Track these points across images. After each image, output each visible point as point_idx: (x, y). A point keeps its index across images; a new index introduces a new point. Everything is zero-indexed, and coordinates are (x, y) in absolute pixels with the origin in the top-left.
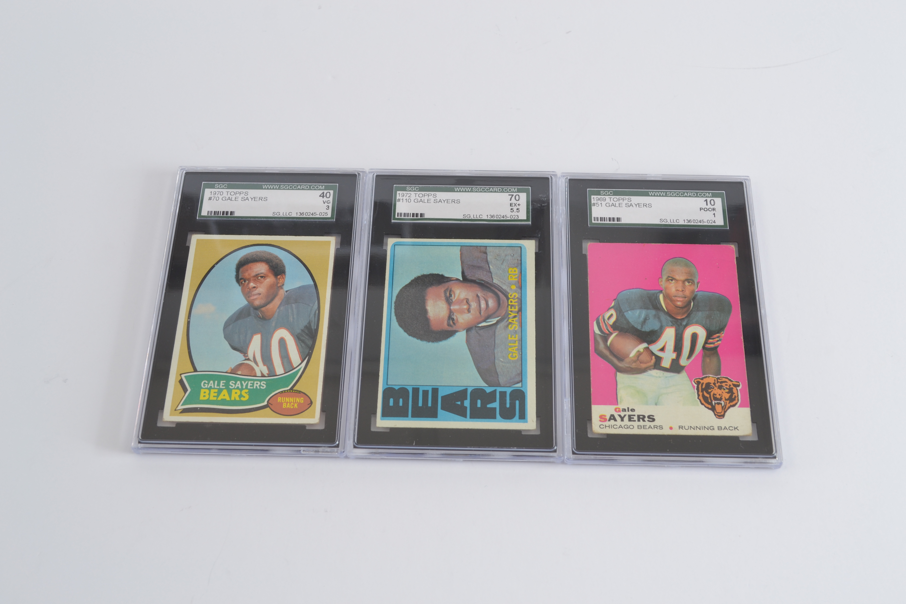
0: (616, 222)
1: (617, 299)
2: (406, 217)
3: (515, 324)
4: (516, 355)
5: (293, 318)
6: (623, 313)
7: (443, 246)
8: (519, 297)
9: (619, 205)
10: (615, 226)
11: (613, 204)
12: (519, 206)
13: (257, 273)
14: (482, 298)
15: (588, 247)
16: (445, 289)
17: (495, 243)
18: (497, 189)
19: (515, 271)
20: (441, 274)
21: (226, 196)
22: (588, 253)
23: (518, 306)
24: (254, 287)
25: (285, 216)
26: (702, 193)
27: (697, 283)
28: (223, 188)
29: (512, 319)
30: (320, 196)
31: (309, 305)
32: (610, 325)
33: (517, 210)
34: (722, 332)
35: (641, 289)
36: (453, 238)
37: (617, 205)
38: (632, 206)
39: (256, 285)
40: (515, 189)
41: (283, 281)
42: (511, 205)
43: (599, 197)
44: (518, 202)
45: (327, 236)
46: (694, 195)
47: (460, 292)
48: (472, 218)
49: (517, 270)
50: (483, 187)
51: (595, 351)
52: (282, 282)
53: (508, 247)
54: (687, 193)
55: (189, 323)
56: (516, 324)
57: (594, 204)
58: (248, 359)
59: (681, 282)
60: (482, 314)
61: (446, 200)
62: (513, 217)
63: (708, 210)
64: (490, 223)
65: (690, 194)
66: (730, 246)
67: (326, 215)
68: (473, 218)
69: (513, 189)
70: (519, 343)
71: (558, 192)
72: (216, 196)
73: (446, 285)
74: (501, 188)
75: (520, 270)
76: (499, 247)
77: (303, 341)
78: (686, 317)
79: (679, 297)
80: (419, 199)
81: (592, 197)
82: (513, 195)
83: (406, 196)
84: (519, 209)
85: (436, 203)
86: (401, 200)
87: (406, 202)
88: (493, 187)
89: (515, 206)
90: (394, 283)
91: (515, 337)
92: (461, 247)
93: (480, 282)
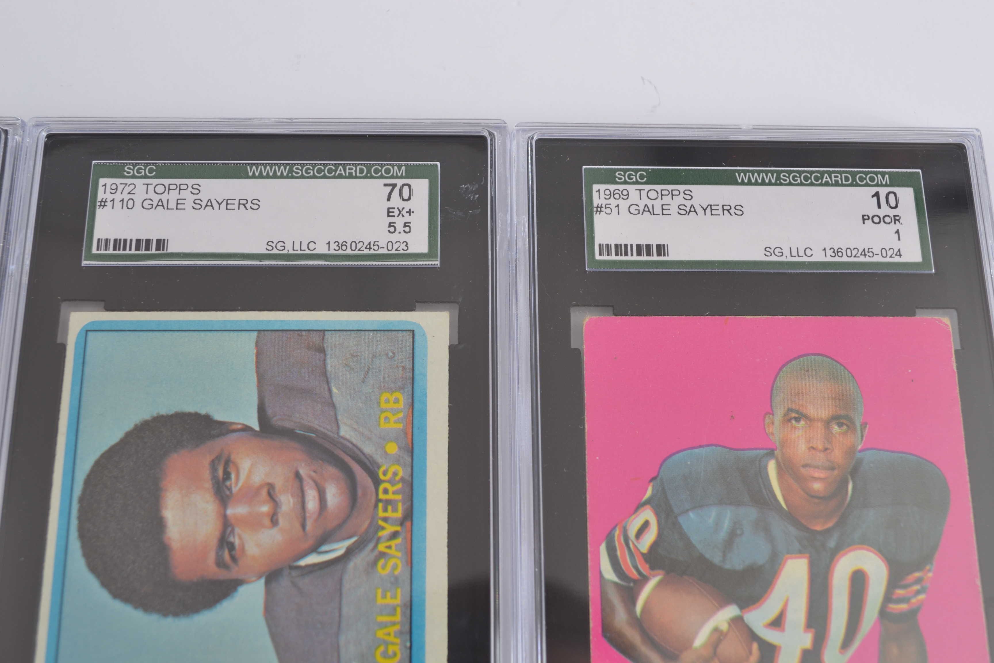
0: (655, 257)
1: (660, 476)
2: (119, 250)
3: (393, 556)
4: (397, 649)
6: (676, 517)
7: (211, 331)
8: (408, 478)
9: (663, 209)
10: (652, 270)
11: (648, 207)
12: (410, 215)
14: (311, 482)
15: (584, 328)
16: (213, 457)
17: (348, 321)
18: (354, 168)
19: (396, 401)
20: (203, 412)
22: (584, 347)
23: (403, 504)
26: (866, 173)
27: (861, 425)
29: (388, 544)
32: (643, 554)
33: (405, 226)
34: (928, 567)
35: (720, 446)
36: (239, 308)
37: (658, 210)
38: (695, 213)
40: (399, 167)
42: (391, 214)
43: (612, 187)
44: (407, 206)
46: (847, 179)
47: (252, 465)
48: (289, 250)
49: (402, 399)
50: (321, 164)
51: (603, 631)
53: (379, 332)
54: (830, 173)
56: (397, 557)
57: (600, 209)
59: (820, 425)
60: (308, 527)
61: (225, 201)
62: (395, 247)
63: (882, 220)
64: (335, 263)
65: (837, 177)
66: (941, 321)
68: (291, 252)
69: (396, 168)
70: (403, 614)
71: (508, 175)
73: (218, 445)
74: (364, 166)
75: (411, 399)
76: (355, 333)
78: (837, 525)
79: (817, 467)
80: (156, 198)
81: (595, 187)
82: (394, 186)
83: (122, 191)
84: (410, 223)
85: (200, 209)
86: (109, 204)
87: (122, 208)
88: (344, 164)
89: (401, 214)
90: (80, 441)
91: (394, 597)
92: (258, 334)
93: (305, 435)
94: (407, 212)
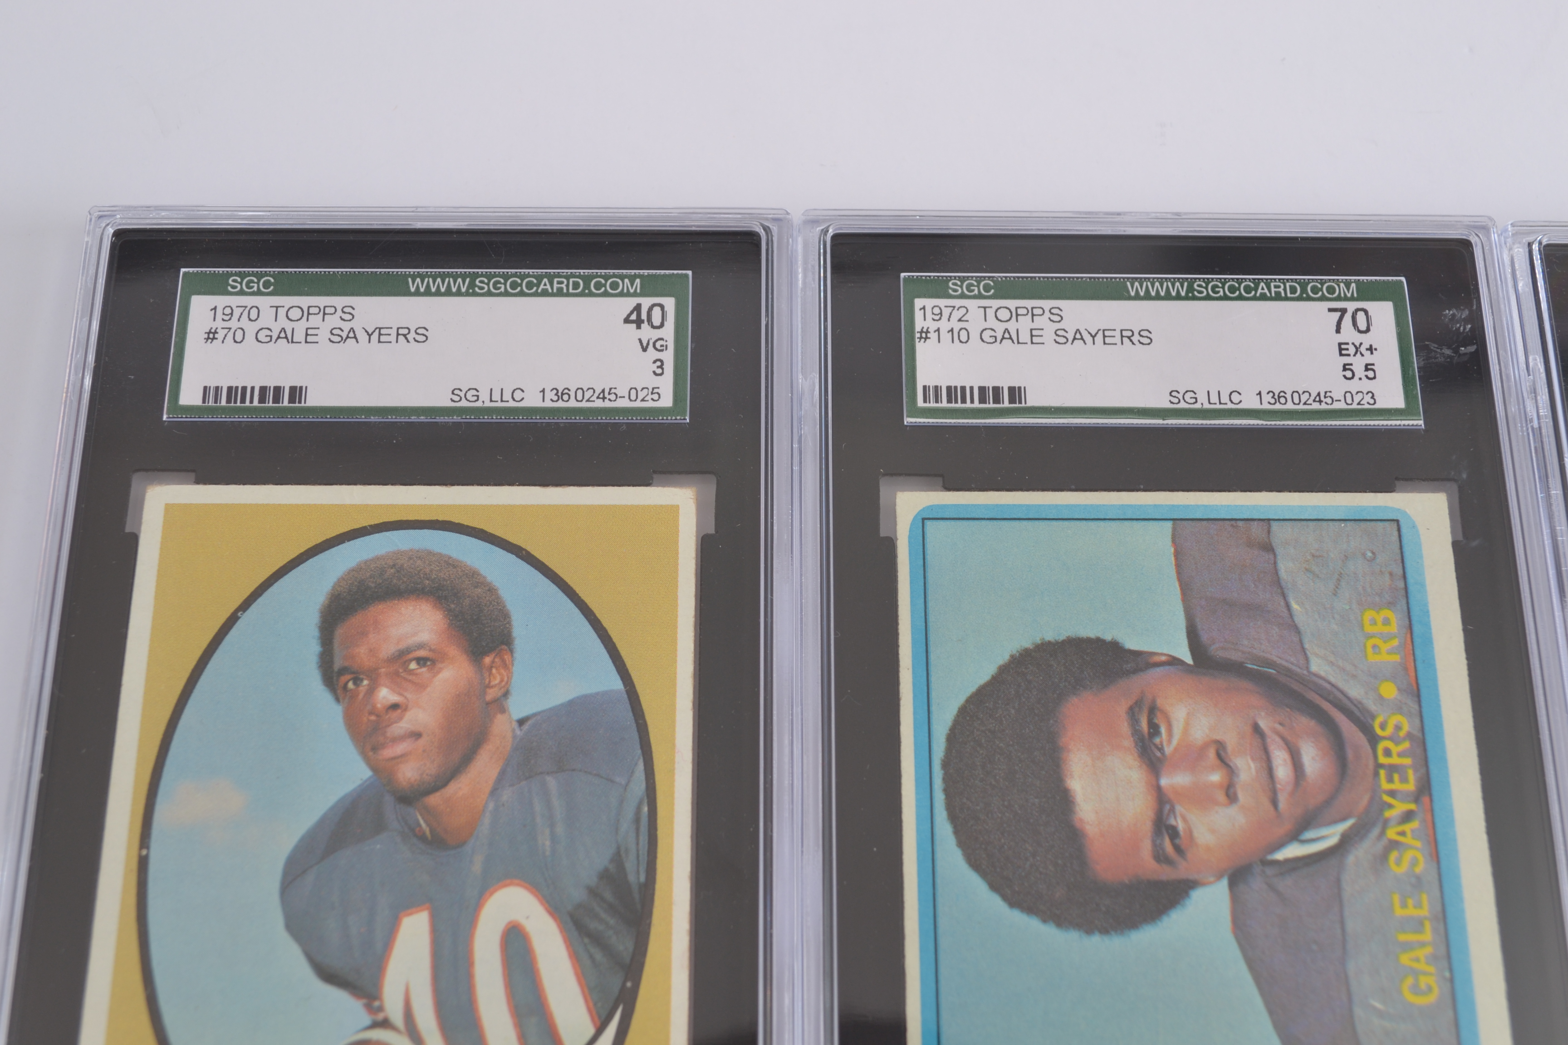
2: (956, 402)
3: (1409, 847)
4: (1431, 981)
5: (554, 839)
7: (1105, 519)
8: (1417, 733)
12: (1372, 353)
13: (402, 646)
14: (1277, 739)
16: (1130, 703)
17: (1301, 507)
18: (1282, 286)
19: (1386, 622)
20: (1108, 637)
21: (270, 323)
23: (1415, 771)
24: (395, 707)
25: (500, 404)
28: (259, 293)
30: (627, 321)
31: (612, 781)
33: (1367, 369)
36: (1142, 487)
39: (401, 695)
40: (1348, 284)
41: (506, 679)
42: (1344, 352)
44: (1366, 340)
45: (664, 486)
47: (1188, 714)
48: (1203, 403)
49: (1394, 619)
50: (1233, 279)
52: (502, 681)
53: (1348, 523)
55: (143, 864)
56: (1416, 848)
58: (385, 1024)
60: (1282, 804)
61: (1101, 333)
62: (1357, 398)
64: (1273, 423)
67: (652, 399)
68: (1207, 406)
70: (1434, 930)
72: (234, 324)
73: (1137, 684)
74: (1296, 282)
75: (1407, 620)
76: (1314, 523)
77: (597, 939)
80: (1000, 328)
82: (1343, 311)
83: (950, 317)
84: (1373, 365)
85: (1065, 343)
86: (933, 336)
87: (953, 342)
88: (1267, 279)
89: (1359, 353)
90: (933, 679)
91: (1418, 905)
92: (1173, 524)
93: (1260, 670)
94: (1367, 349)
